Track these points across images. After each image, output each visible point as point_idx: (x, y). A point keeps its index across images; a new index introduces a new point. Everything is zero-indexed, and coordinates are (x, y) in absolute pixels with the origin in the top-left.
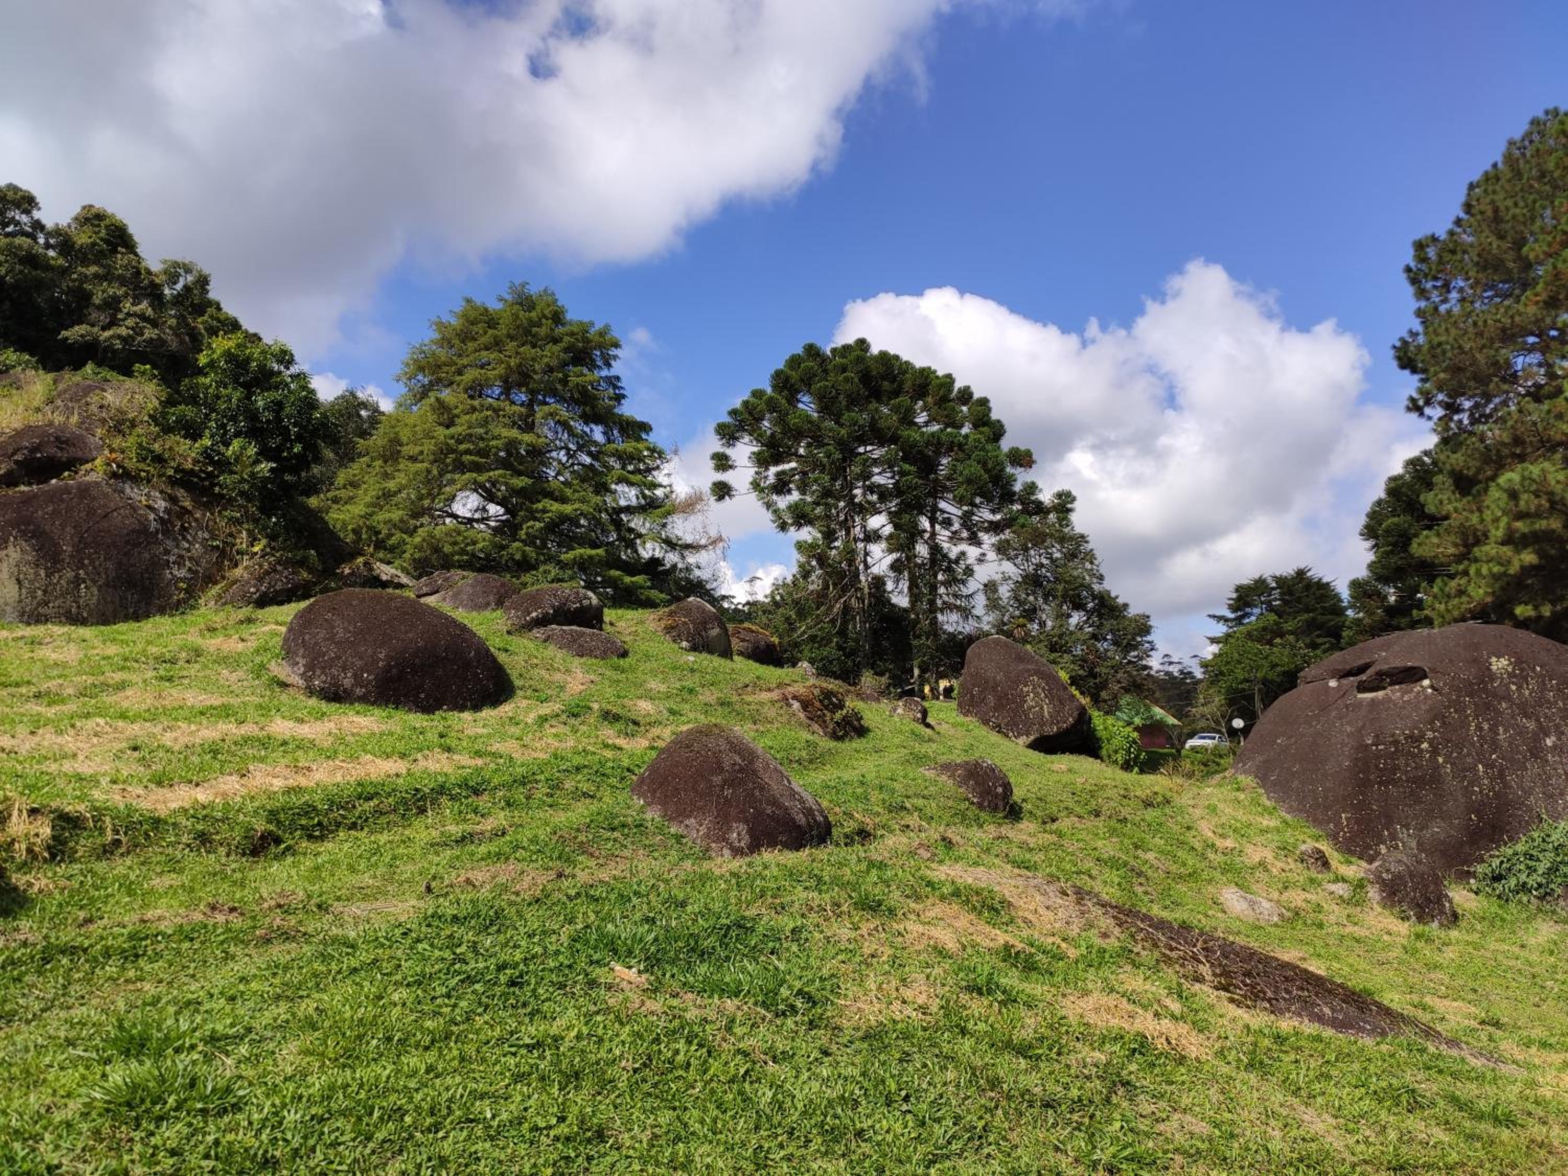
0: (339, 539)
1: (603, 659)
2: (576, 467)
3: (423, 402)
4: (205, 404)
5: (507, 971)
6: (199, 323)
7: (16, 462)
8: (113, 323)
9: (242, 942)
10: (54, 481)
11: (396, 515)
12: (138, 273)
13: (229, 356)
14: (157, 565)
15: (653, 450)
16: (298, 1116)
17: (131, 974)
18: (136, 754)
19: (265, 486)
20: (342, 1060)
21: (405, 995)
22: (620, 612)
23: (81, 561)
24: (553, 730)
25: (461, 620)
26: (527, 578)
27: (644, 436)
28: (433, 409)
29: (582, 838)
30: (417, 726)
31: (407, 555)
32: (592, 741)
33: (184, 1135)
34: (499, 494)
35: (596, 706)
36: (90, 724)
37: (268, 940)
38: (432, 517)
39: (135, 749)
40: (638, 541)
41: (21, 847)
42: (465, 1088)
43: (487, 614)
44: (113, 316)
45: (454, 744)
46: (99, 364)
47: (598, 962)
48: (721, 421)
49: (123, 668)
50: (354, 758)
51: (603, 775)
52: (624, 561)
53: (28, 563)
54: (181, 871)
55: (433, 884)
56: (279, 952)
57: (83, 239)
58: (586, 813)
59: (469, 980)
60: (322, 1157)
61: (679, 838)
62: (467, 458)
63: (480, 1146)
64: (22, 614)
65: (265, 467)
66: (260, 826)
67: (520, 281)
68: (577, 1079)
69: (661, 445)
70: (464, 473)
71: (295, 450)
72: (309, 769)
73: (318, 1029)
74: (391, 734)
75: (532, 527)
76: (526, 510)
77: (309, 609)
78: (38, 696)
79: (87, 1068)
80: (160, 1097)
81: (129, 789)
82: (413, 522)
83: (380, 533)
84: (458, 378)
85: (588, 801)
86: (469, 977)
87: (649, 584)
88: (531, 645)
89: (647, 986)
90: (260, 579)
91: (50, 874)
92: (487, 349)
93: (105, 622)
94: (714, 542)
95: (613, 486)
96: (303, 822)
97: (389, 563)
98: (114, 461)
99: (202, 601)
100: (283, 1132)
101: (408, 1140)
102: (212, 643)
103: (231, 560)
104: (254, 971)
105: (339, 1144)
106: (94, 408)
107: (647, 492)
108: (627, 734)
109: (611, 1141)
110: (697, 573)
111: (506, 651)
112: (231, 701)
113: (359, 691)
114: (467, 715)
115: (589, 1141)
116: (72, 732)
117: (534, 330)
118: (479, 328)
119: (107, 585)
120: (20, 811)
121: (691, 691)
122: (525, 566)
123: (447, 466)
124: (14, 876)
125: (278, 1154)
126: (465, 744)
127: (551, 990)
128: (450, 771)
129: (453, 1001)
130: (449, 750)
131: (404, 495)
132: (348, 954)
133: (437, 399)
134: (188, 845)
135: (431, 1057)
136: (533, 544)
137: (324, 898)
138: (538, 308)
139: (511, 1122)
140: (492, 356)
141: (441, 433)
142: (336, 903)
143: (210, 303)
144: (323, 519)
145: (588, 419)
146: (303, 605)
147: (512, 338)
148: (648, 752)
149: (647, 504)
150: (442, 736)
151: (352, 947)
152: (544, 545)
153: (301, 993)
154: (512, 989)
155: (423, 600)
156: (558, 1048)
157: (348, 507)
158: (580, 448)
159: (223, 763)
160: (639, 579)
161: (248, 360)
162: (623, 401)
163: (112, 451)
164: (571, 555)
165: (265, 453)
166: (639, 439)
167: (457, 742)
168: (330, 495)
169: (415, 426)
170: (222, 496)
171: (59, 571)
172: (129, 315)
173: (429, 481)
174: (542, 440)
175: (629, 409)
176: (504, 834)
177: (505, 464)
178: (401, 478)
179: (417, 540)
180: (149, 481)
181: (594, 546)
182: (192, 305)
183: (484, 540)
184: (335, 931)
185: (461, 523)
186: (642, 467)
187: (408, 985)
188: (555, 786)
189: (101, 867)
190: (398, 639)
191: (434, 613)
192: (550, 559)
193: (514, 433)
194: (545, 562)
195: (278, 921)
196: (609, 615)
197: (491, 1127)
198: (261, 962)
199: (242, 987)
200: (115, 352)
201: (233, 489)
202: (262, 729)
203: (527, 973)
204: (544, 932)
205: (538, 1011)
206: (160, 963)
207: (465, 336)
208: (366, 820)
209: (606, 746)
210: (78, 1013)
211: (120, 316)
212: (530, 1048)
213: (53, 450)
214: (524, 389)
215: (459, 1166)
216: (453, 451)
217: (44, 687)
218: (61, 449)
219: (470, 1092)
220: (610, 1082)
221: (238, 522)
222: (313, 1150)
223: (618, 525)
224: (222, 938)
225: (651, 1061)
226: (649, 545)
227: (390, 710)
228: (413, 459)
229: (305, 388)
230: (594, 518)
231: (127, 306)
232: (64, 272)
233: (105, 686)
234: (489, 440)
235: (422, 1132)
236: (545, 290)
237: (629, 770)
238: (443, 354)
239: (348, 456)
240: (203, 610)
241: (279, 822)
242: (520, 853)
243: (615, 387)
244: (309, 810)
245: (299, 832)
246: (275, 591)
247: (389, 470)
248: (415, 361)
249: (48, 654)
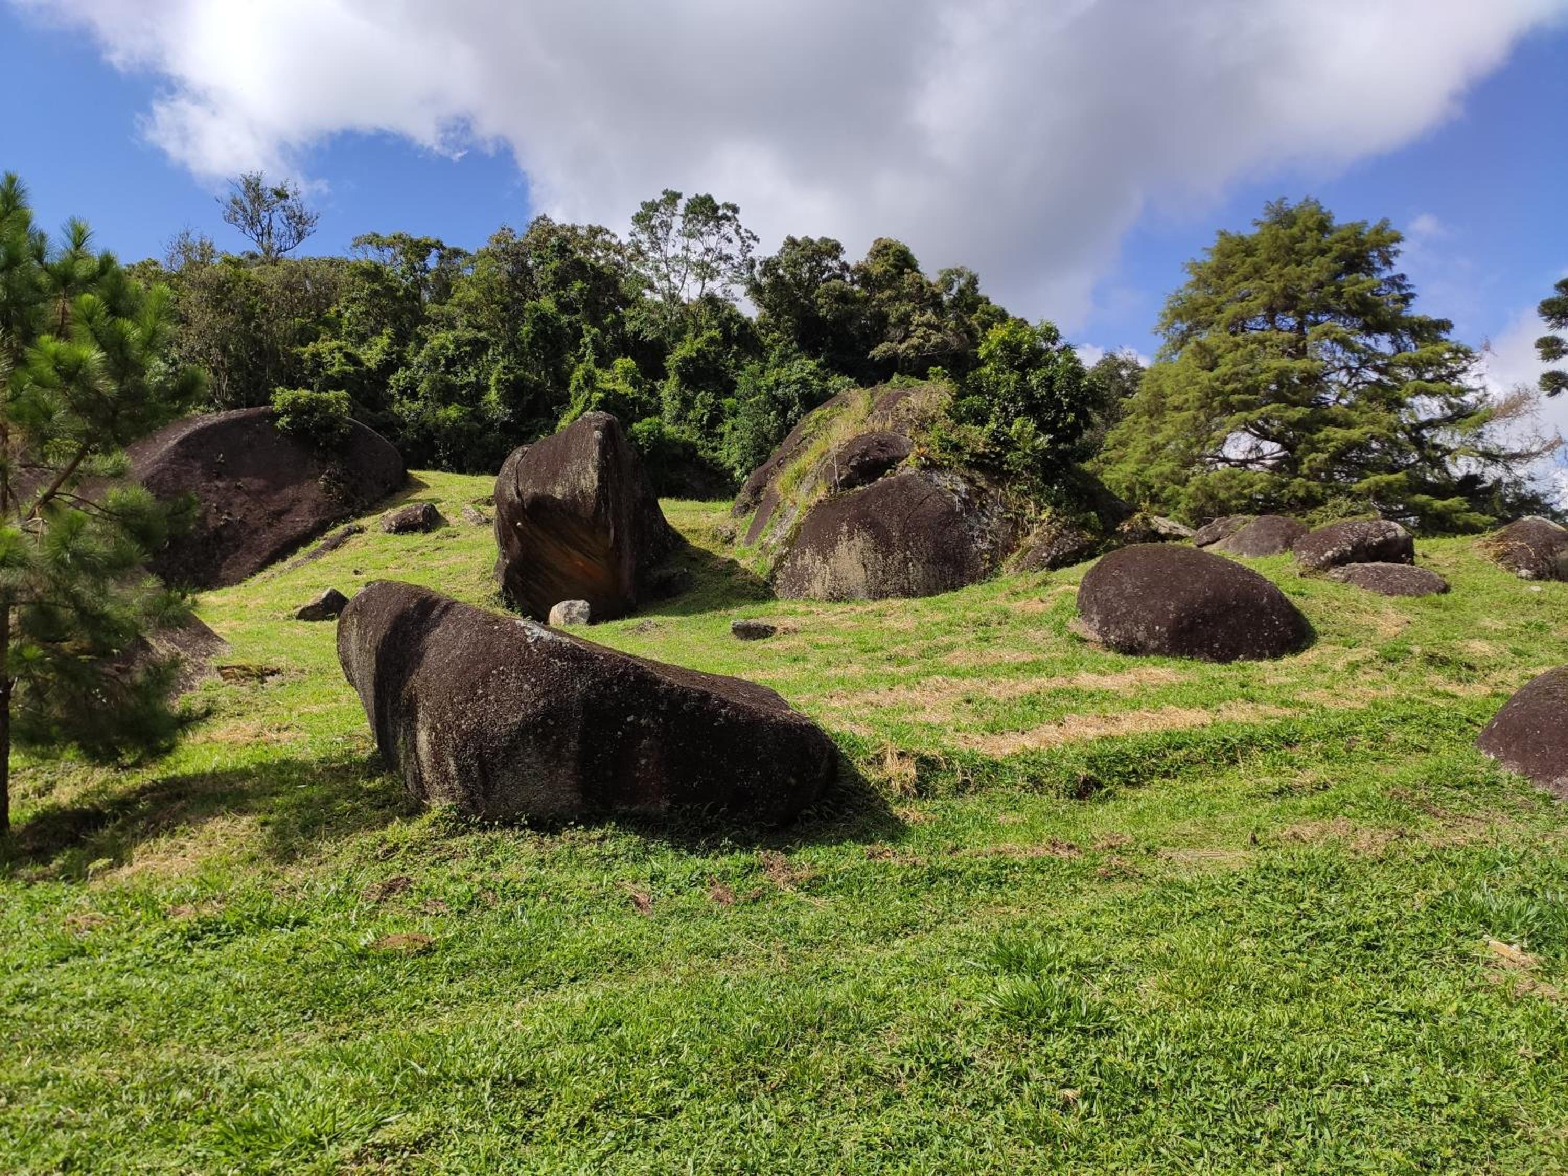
0: (1116, 498)
1: (1419, 596)
2: (1360, 387)
3: (1184, 349)
4: (989, 392)
5: (1360, 933)
6: (973, 321)
7: (852, 467)
8: (907, 336)
9: (1087, 877)
10: (880, 479)
11: (1167, 467)
12: (922, 287)
13: (1004, 344)
14: (965, 540)
15: (1456, 351)
16: (1169, 1049)
17: (999, 898)
18: (970, 706)
19: (1045, 458)
20: (1201, 1001)
21: (1253, 947)
22: (1434, 541)
23: (907, 543)
24: (1368, 678)
25: (1248, 566)
26: (1313, 515)
27: (1444, 335)
28: (1194, 354)
29: (1421, 795)
30: (1216, 676)
31: (1182, 506)
32: (1418, 688)
33: (1069, 1049)
34: (1274, 429)
35: (1417, 650)
36: (931, 681)
37: (1109, 878)
38: (1203, 464)
39: (969, 701)
40: (1447, 458)
41: (896, 784)
42: (1336, 1048)
43: (1275, 558)
44: (907, 329)
45: (1257, 694)
46: (902, 373)
47: (1467, 933)
48: (1546, 298)
49: (949, 632)
50: (1157, 709)
51: (1437, 726)
52: (1431, 483)
53: (869, 549)
54: (1020, 810)
55: (1258, 836)
56: (1120, 889)
57: (877, 270)
58: (1422, 768)
59: (1321, 937)
60: (1198, 1093)
61: (1548, 800)
62: (1235, 398)
63: (1361, 1110)
64: (869, 592)
65: (1043, 440)
66: (1083, 772)
67: (1277, 198)
68: (1465, 1058)
69: (1466, 343)
70: (1233, 414)
71: (1069, 420)
72: (1117, 719)
73: (1172, 968)
74: (1190, 685)
75: (1315, 460)
76: (1306, 442)
77: (1099, 566)
78: (889, 659)
79: (980, 976)
80: (1044, 1011)
81: (969, 736)
82: (1184, 472)
83: (1152, 487)
84: (1218, 317)
85: (1422, 754)
86: (1318, 935)
87: (1466, 506)
88: (1329, 587)
89: (1536, 967)
90: (1050, 544)
91: (919, 808)
92: (1246, 279)
93: (931, 594)
94: (1551, 447)
95: (1409, 400)
96: (1119, 769)
97: (1165, 516)
98: (922, 455)
99: (1003, 569)
100: (1157, 1062)
101: (1282, 1091)
102: (1017, 606)
103: (1023, 529)
104: (1102, 906)
105: (1213, 1083)
106: (903, 412)
107: (1453, 400)
108: (1461, 680)
109: (1519, 1133)
110: (1530, 486)
111: (1302, 594)
112: (1040, 657)
113: (1153, 644)
114: (1266, 664)
115: (1492, 1128)
116: (918, 687)
117: (1298, 246)
118: (1236, 260)
119: (928, 561)
120: (892, 754)
121: (1540, 627)
122: (1310, 502)
123: (1214, 410)
124: (895, 808)
125: (1155, 1082)
126: (1269, 693)
127: (1414, 957)
128: (1257, 721)
129: (1305, 957)
130: (1253, 700)
131: (1171, 447)
132: (1187, 898)
133: (1198, 344)
134: (1024, 787)
135: (1293, 1010)
136: (1317, 477)
137: (1151, 841)
138: (1300, 223)
139: (1394, 1092)
140: (1253, 286)
141: (1205, 377)
142: (1163, 848)
143: (980, 300)
144: (1098, 480)
145: (1368, 330)
146: (1091, 564)
147: (1273, 261)
148: (1492, 700)
149: (1455, 414)
150: (1243, 686)
151: (1190, 891)
152: (1330, 476)
153: (1150, 931)
154: (1368, 952)
155: (1205, 549)
156: (1436, 1022)
157: (1119, 466)
158: (1363, 364)
159: (1041, 713)
160: (1453, 502)
161: (1020, 344)
162: (1411, 301)
163: (920, 446)
164: (1364, 484)
165: (1043, 427)
166: (1437, 340)
167: (1260, 692)
168: (1101, 457)
169: (1178, 375)
170: (1010, 472)
171: (892, 554)
172: (918, 325)
173: (1197, 429)
174: (1318, 363)
175: (1418, 310)
176: (1326, 787)
177: (1277, 397)
178: (1169, 430)
179: (1191, 489)
180: (951, 468)
181: (1392, 470)
182: (966, 305)
183: (1262, 480)
184: (1169, 875)
185: (1235, 466)
186: (1444, 372)
187: (1254, 935)
188: (1379, 739)
189: (957, 803)
190: (1185, 591)
191: (1221, 561)
192: (1339, 491)
193: (1286, 362)
194: (1334, 495)
195: (1115, 862)
196: (1420, 546)
197: (1371, 1093)
198: (1107, 897)
199: (1094, 919)
200: (910, 360)
201: (1019, 465)
202: (1070, 682)
203: (1383, 936)
204: (1396, 896)
205: (1403, 979)
206: (1021, 891)
207: (1222, 272)
208: (1178, 769)
209: (1437, 694)
210: (963, 927)
211: (912, 328)
212: (1404, 1017)
213: (877, 454)
214: (1291, 313)
215: (1342, 1127)
216: (1219, 393)
217: (893, 651)
218: (882, 451)
219: (1342, 1053)
220: (1507, 1068)
221: (1026, 494)
222: (1188, 1084)
223: (1419, 443)
224: (1068, 872)
225: (1557, 1052)
226: (1461, 461)
227: (1186, 661)
228: (1178, 409)
229: (1070, 359)
230: (1389, 439)
231: (916, 318)
232: (867, 300)
233: (937, 649)
234: (1257, 375)
235: (1296, 1085)
236: (1307, 200)
237: (1468, 720)
238: (1199, 296)
239: (1113, 418)
240: (1005, 577)
241: (1097, 769)
242: (1349, 809)
243: (1400, 287)
244: (1122, 758)
245: (1116, 778)
246: (1065, 554)
247: (1155, 424)
248: (1172, 309)
249: (889, 622)
